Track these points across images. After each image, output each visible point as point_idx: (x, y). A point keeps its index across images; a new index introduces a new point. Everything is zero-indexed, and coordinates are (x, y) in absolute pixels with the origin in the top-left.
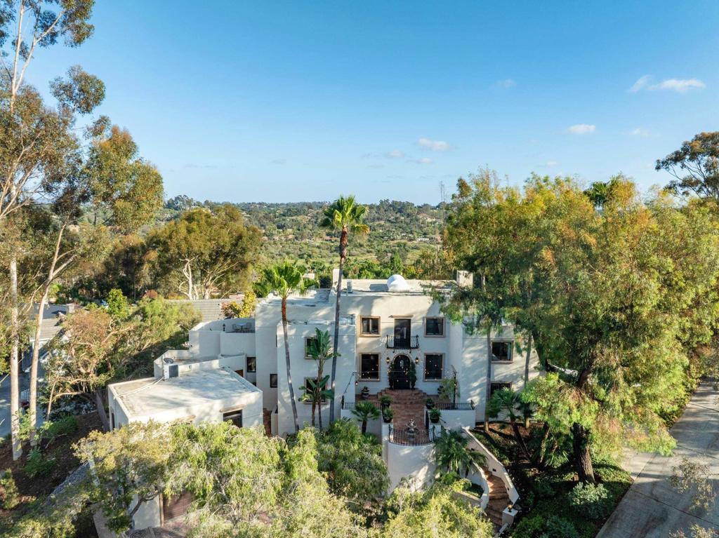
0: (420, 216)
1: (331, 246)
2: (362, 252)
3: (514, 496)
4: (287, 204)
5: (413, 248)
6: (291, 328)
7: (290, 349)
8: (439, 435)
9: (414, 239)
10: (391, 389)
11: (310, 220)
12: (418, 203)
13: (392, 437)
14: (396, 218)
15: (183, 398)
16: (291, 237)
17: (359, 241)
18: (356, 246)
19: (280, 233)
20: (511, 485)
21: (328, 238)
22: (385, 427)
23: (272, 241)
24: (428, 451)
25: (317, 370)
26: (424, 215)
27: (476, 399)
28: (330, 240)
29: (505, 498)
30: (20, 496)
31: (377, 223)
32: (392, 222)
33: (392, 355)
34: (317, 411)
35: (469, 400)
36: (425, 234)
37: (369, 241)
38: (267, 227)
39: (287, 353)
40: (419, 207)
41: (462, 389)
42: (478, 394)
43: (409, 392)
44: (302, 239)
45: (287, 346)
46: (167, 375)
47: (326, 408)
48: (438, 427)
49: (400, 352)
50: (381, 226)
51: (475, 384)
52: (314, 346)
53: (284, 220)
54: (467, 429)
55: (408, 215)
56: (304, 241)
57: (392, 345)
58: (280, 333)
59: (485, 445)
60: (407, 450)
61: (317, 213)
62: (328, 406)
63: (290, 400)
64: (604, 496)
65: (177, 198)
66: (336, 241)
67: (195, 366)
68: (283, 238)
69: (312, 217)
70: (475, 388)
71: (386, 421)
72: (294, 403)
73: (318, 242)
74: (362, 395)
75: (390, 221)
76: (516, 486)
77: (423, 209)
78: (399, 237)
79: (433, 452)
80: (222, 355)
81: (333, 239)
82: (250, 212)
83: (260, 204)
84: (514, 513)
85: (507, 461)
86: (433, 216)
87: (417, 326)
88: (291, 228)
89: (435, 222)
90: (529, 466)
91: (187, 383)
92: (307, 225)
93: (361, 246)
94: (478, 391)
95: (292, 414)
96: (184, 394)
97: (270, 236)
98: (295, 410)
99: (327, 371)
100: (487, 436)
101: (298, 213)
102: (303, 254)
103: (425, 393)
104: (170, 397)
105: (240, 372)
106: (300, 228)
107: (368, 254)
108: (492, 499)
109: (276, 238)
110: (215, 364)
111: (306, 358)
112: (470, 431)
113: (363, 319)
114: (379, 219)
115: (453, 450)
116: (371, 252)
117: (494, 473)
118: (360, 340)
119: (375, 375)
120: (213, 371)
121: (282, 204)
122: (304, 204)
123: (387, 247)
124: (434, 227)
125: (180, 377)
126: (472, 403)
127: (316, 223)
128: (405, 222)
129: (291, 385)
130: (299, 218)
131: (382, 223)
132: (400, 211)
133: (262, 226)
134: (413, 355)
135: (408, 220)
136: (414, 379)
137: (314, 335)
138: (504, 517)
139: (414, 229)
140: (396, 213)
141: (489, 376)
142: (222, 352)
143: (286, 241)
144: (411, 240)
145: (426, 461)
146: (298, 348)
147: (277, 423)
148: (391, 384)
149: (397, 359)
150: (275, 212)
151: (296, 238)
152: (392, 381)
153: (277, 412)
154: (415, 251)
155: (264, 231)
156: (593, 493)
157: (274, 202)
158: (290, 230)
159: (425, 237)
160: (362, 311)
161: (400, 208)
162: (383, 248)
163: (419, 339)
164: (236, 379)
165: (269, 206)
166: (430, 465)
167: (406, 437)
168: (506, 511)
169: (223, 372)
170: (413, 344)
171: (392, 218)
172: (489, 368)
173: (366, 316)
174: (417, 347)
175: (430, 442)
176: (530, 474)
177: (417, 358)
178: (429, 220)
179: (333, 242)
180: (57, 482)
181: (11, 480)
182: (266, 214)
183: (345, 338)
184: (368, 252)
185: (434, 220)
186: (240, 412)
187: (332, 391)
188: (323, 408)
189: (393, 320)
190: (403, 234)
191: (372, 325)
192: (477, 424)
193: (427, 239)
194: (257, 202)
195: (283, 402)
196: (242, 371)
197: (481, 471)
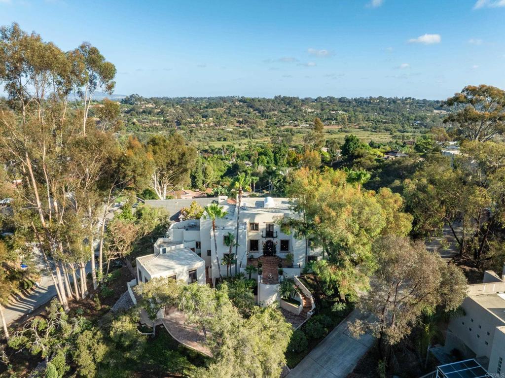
0: (303, 108)
1: (240, 131)
2: (262, 135)
3: (314, 306)
4: (208, 98)
5: (297, 132)
6: (217, 232)
7: (217, 242)
8: (283, 280)
9: (298, 125)
10: (264, 256)
11: (225, 112)
12: (302, 97)
13: (262, 281)
14: (286, 110)
15: (171, 265)
16: (212, 124)
17: (259, 127)
18: (258, 132)
19: (204, 121)
20: (313, 302)
21: (238, 124)
22: (259, 276)
23: (199, 128)
24: (277, 287)
25: (229, 250)
26: (306, 106)
27: (301, 264)
28: (239, 126)
29: (310, 307)
30: (101, 305)
31: (273, 113)
32: (283, 112)
33: (265, 240)
34: (229, 268)
35: (298, 263)
36: (306, 121)
37: (267, 127)
38: (195, 117)
39: (216, 244)
40: (303, 101)
41: (295, 259)
42: (303, 261)
43: (273, 257)
44: (220, 125)
45: (215, 241)
46: (161, 253)
47: (233, 266)
48: (282, 277)
49: (268, 239)
50: (275, 115)
51: (301, 257)
52: (228, 240)
53: (207, 111)
54: (296, 277)
55: (295, 107)
56: (221, 127)
57: (265, 236)
58: (212, 234)
59: (304, 284)
60: (268, 287)
61: (230, 106)
62: (234, 266)
63: (217, 263)
64: (344, 308)
65: (131, 96)
66: (243, 127)
67: (173, 247)
68: (206, 125)
69: (227, 109)
70: (301, 259)
71: (259, 274)
72: (219, 265)
73: (230, 128)
74: (250, 259)
75: (281, 111)
76: (315, 302)
77: (305, 101)
78: (288, 124)
79: (279, 287)
80: (185, 241)
81: (241, 125)
82: (182, 106)
83: (189, 98)
84: (312, 313)
85: (313, 292)
86: (312, 107)
87: (276, 227)
88: (212, 117)
89: (314, 112)
90: (322, 294)
91: (171, 257)
92: (223, 115)
93: (261, 131)
94: (302, 260)
95: (218, 269)
96: (172, 263)
97: (197, 124)
98: (219, 268)
99: (233, 251)
100: (305, 280)
101: (216, 106)
102: (220, 138)
103: (280, 258)
104: (166, 264)
105: (193, 249)
106: (218, 117)
107: (265, 137)
108: (304, 307)
109: (202, 125)
110: (182, 246)
111: (224, 245)
112: (298, 277)
113: (251, 224)
114: (274, 110)
115: (288, 287)
116: (267, 136)
117: (307, 296)
118: (250, 234)
119: (257, 249)
120: (181, 250)
121: (205, 98)
122: (221, 98)
123: (279, 131)
124: (313, 116)
125: (167, 254)
126: (299, 265)
127: (229, 113)
128: (292, 112)
129: (217, 258)
130: (217, 110)
131: (276, 112)
132: (289, 104)
133: (191, 116)
134: (274, 240)
135: (294, 111)
136: (275, 252)
137: (227, 234)
138: (308, 315)
139: (298, 117)
140: (286, 105)
141: (306, 254)
142: (185, 239)
143: (209, 127)
144: (296, 126)
145: (276, 291)
146: (220, 240)
147: (211, 273)
148: (264, 254)
149: (268, 242)
150: (200, 105)
151: (216, 125)
152: (264, 252)
153: (211, 268)
154: (299, 134)
155: (193, 120)
156: (340, 307)
157: (199, 96)
158: (211, 119)
159: (306, 124)
160: (250, 220)
161: (289, 101)
162: (276, 132)
163: (278, 233)
164: (192, 254)
165: (196, 99)
166: (278, 293)
167: (268, 281)
168: (308, 313)
169: (186, 250)
170: (275, 235)
171: (283, 109)
172: (306, 250)
173: (252, 222)
174: (276, 237)
175: (279, 283)
176: (321, 297)
177: (277, 241)
178: (309, 110)
179: (241, 128)
180: (117, 299)
181: (98, 299)
182: (194, 107)
183: (241, 236)
184: (266, 136)
185: (313, 110)
186: (196, 270)
187: (236, 260)
188: (232, 267)
189: (265, 224)
190: (290, 122)
191: (255, 227)
192: (301, 274)
193: (308, 125)
194: (187, 97)
195: (214, 264)
196: (194, 248)
197: (301, 296)
